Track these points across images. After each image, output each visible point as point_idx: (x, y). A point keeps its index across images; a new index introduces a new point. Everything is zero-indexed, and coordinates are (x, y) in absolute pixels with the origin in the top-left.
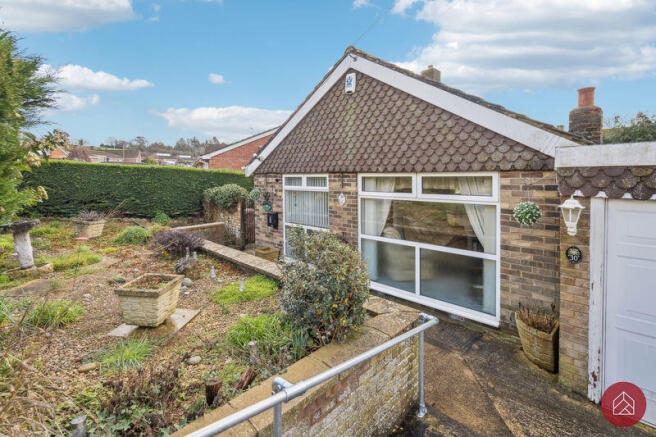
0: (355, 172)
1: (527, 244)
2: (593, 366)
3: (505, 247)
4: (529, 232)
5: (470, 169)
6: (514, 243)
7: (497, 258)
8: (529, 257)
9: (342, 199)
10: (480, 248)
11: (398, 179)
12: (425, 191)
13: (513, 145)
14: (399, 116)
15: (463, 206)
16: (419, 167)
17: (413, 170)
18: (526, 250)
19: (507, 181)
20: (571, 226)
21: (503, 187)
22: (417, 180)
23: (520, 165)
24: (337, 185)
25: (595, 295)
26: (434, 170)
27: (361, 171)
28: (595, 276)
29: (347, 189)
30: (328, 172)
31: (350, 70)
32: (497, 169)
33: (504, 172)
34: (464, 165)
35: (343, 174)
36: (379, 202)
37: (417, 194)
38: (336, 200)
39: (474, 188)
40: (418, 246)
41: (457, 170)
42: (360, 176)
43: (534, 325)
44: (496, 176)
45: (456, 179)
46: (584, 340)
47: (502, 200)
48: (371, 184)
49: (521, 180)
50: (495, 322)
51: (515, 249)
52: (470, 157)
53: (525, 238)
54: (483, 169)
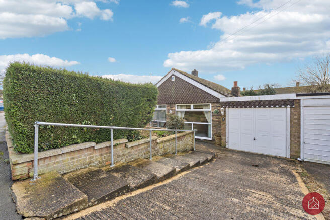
0: (175, 104)
1: (217, 120)
2: (227, 140)
3: (213, 121)
4: (217, 117)
5: (205, 103)
6: (214, 120)
7: (211, 124)
8: (218, 123)
9: (171, 112)
10: (208, 122)
11: (186, 106)
12: (194, 109)
13: (214, 97)
14: (187, 88)
15: (203, 112)
16: (192, 102)
17: (191, 103)
18: (217, 121)
19: (213, 105)
20: (223, 113)
21: (212, 107)
22: (192, 106)
23: (215, 101)
24: (169, 107)
25: (227, 127)
26: (196, 103)
27: (177, 103)
28: (227, 123)
29: (172, 109)
30: (166, 104)
31: (173, 75)
32: (210, 102)
33: (212, 103)
34: (203, 102)
35: (171, 104)
36: (181, 112)
37: (192, 109)
38: (169, 112)
39: (206, 107)
40: (192, 123)
41: (202, 103)
42: (176, 105)
43: (218, 136)
44: (210, 104)
45: (202, 105)
46: (225, 136)
47: (212, 110)
48: (179, 107)
49: (216, 105)
50: (211, 139)
51: (214, 121)
52: (204, 100)
53: (217, 118)
54: (208, 103)
